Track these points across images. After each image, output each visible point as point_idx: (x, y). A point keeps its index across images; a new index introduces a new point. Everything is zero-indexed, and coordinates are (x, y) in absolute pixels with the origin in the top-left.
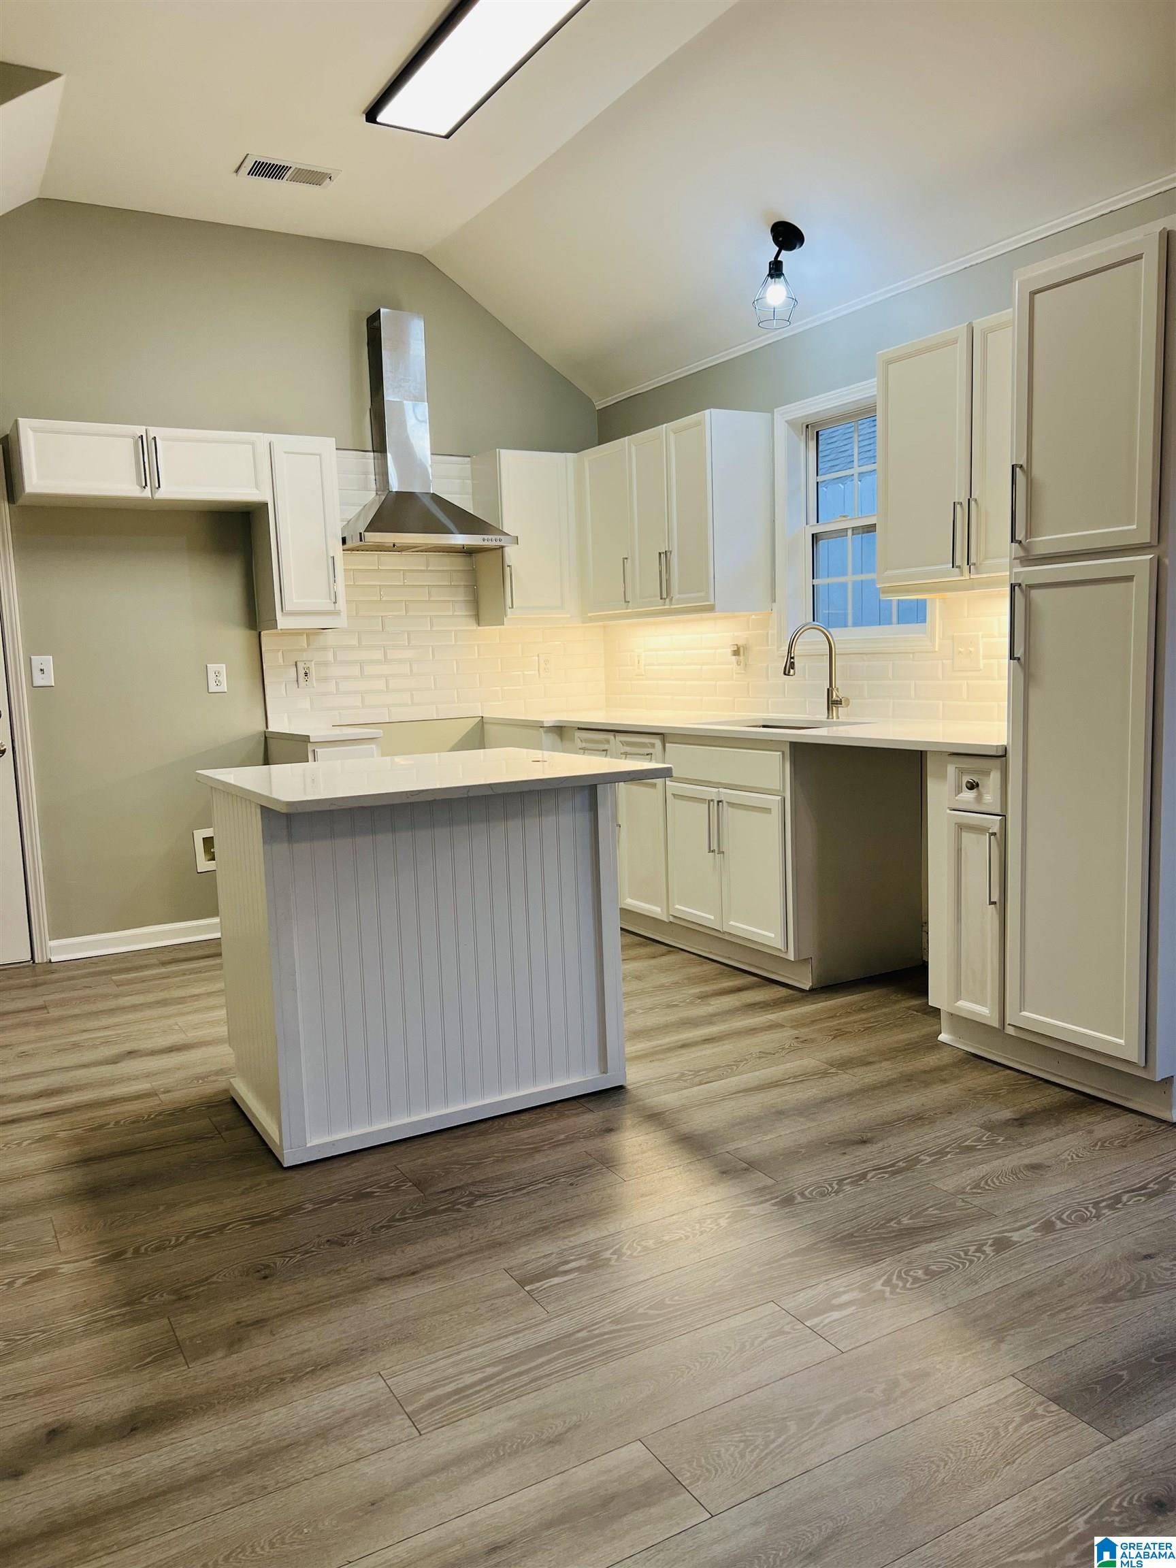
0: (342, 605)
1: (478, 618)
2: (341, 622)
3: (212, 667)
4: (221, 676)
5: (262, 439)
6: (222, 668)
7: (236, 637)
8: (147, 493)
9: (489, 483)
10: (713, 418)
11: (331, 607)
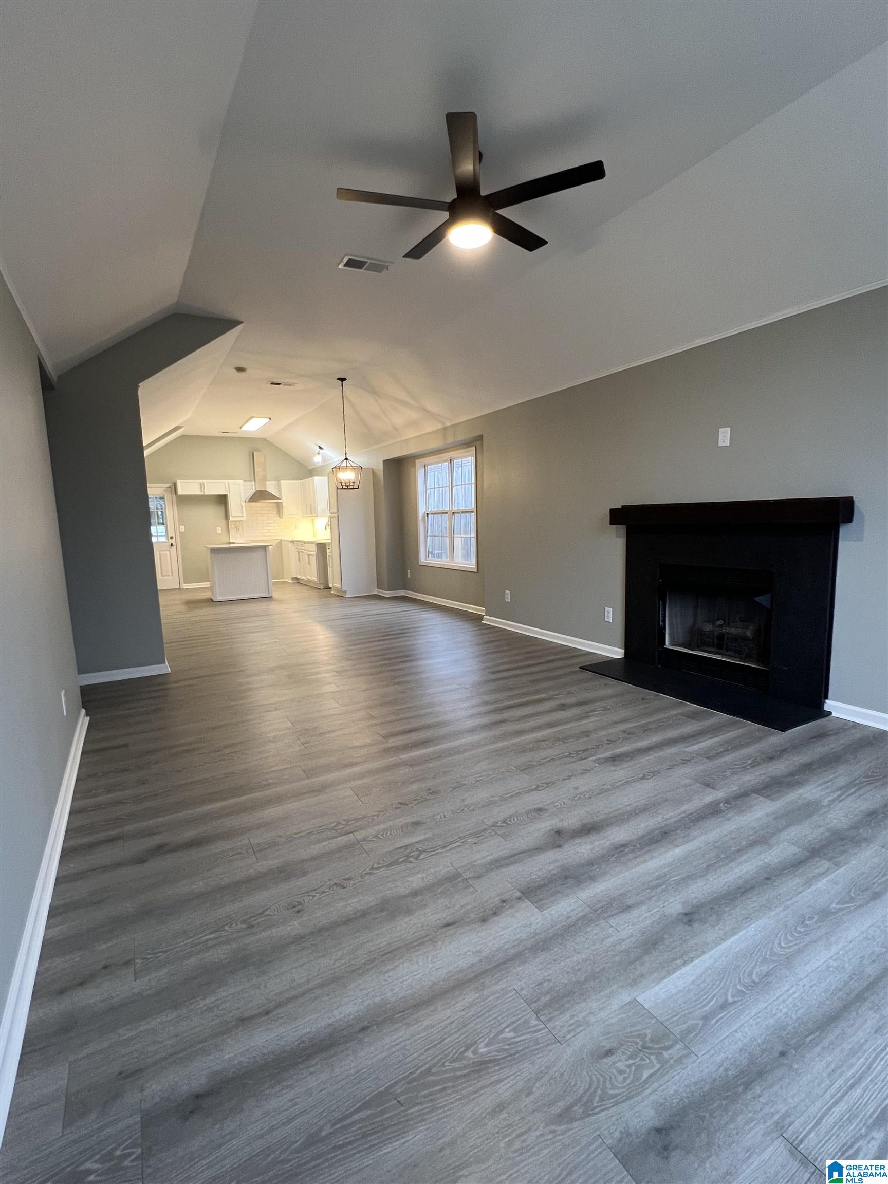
0: (245, 515)
1: (280, 517)
2: (244, 519)
3: (218, 528)
4: (219, 530)
5: (226, 481)
6: (220, 528)
7: (223, 521)
8: (203, 494)
9: (279, 489)
10: (316, 478)
11: (241, 515)
